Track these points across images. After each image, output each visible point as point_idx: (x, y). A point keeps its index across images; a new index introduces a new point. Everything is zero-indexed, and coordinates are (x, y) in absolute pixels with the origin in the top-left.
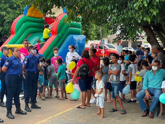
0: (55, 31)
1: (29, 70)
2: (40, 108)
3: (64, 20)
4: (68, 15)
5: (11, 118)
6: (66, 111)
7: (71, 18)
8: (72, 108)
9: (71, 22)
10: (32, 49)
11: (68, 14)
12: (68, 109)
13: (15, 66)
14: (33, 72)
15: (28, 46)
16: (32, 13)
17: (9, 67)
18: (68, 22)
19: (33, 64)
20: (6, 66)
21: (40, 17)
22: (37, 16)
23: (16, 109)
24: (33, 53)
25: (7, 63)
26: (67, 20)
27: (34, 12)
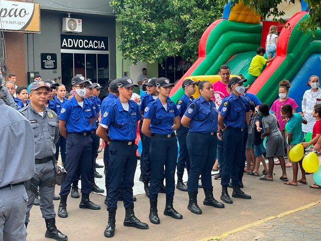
0: (283, 47)
1: (231, 124)
2: (250, 198)
3: (302, 25)
4: (311, 16)
5: (196, 213)
6: (302, 208)
7: (317, 21)
8: (314, 204)
9: (316, 29)
10: (237, 85)
11: (311, 12)
12: (306, 204)
13: (204, 117)
14: (238, 129)
15: (228, 78)
16: (239, 14)
17: (194, 117)
18: (310, 30)
19: (238, 113)
20: (188, 115)
21: (254, 21)
22: (247, 21)
23: (205, 197)
24: (238, 91)
25: (190, 111)
26: (309, 24)
27: (243, 12)
